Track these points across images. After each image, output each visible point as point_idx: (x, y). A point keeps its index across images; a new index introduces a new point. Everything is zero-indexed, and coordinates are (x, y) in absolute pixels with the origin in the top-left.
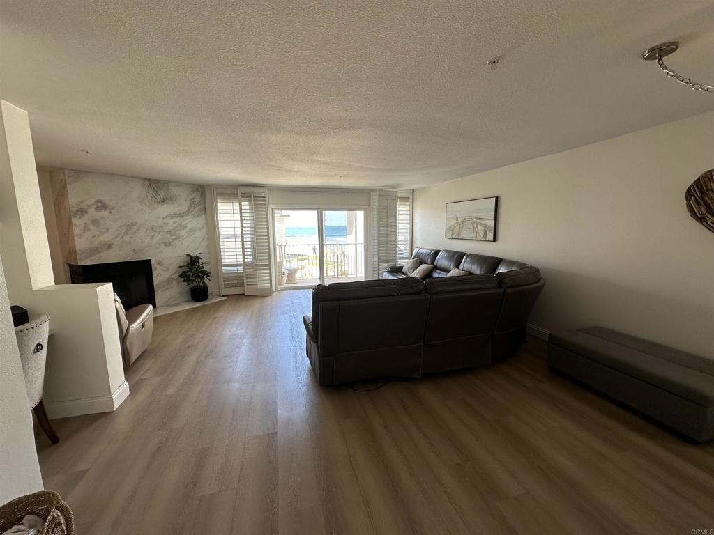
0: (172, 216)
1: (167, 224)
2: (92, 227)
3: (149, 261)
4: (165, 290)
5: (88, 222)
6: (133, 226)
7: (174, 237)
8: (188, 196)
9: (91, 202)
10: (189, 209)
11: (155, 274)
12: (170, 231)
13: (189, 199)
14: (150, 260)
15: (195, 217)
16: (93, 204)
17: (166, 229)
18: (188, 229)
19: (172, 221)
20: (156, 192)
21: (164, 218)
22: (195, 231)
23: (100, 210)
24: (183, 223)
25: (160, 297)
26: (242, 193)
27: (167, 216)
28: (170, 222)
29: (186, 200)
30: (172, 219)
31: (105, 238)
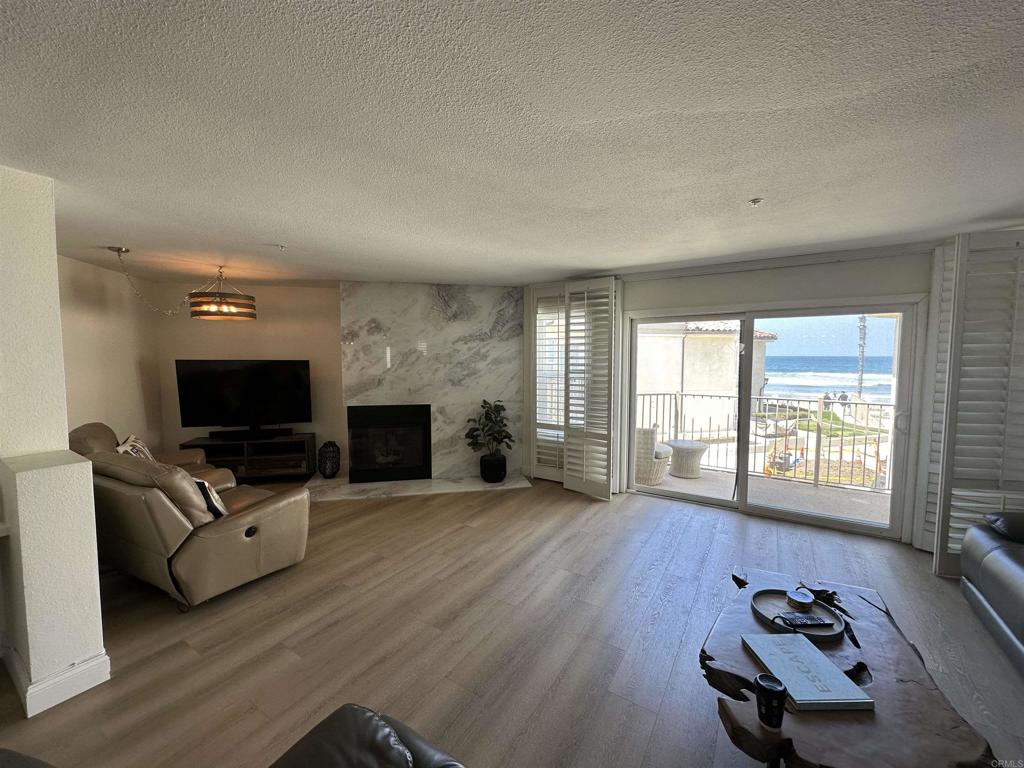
0: (465, 340)
1: (458, 351)
2: (362, 355)
3: (427, 408)
4: (447, 453)
5: (358, 349)
6: (410, 354)
7: (466, 372)
8: (494, 307)
9: (363, 322)
10: (494, 328)
11: (434, 427)
12: (462, 363)
13: (495, 311)
14: (429, 406)
15: (503, 340)
16: (366, 325)
17: (455, 360)
18: (489, 360)
19: (466, 346)
20: (447, 304)
21: (453, 343)
22: (500, 363)
23: (372, 334)
24: (483, 351)
25: (438, 464)
26: (572, 294)
27: (459, 340)
28: (463, 347)
29: (490, 314)
30: (466, 343)
31: (375, 371)
